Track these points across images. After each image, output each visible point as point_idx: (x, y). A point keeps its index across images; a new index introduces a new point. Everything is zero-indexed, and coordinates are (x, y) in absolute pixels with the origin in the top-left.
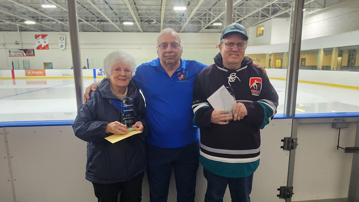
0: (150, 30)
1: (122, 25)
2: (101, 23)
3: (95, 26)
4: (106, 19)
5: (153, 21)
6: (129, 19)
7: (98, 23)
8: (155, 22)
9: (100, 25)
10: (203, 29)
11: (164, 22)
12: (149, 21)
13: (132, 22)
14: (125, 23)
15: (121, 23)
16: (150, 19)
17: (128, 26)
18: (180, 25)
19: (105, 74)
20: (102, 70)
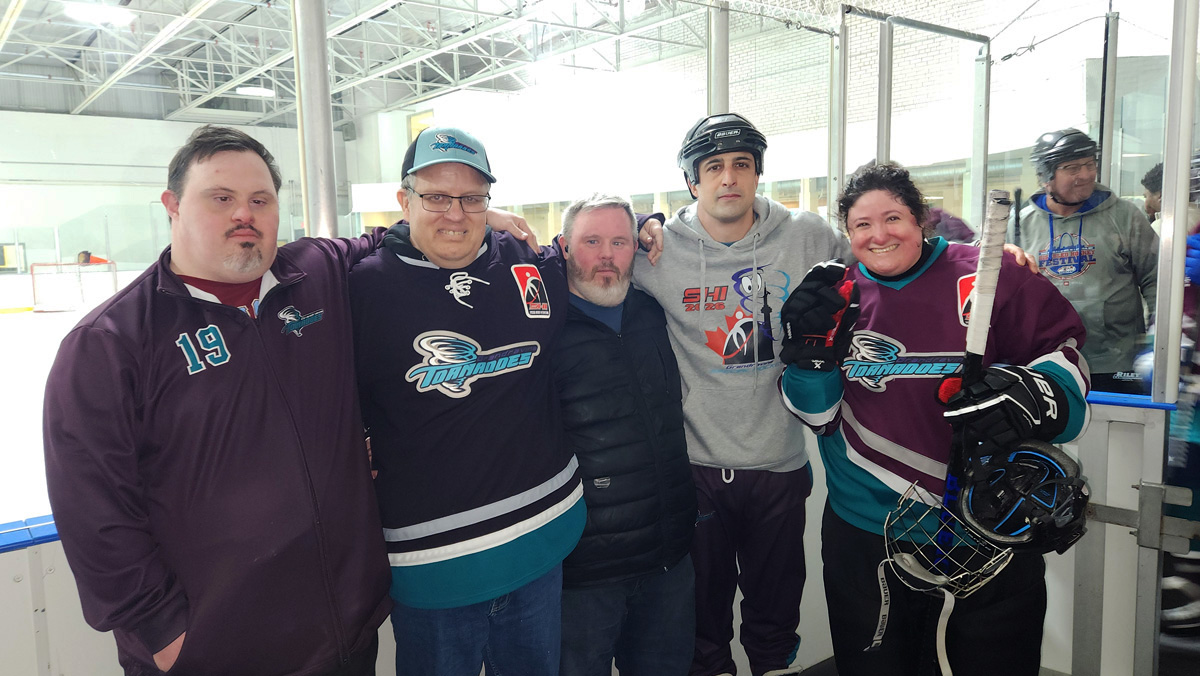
10: (188, 108)
18: (71, 82)
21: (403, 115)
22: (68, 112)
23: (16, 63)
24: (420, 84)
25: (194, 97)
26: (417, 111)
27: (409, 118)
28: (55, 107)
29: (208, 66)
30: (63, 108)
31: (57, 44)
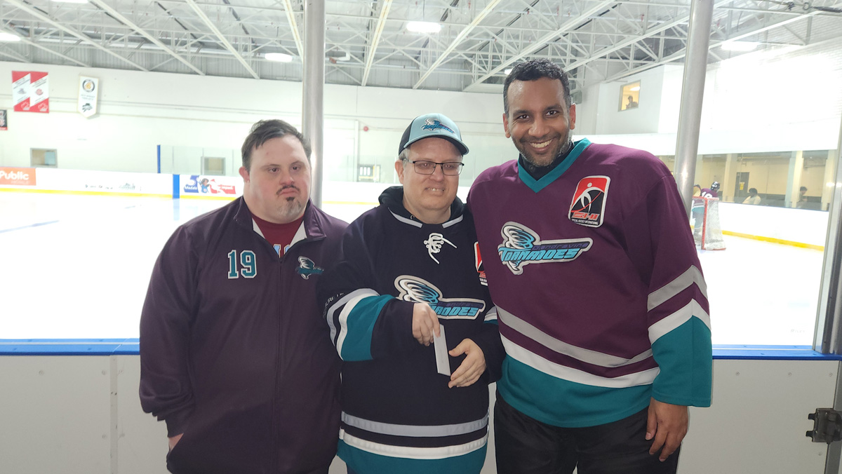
1: (258, 60)
2: (200, 52)
4: (218, 42)
5: (343, 55)
8: (348, 57)
10: (477, 84)
12: (335, 55)
14: (270, 57)
15: (260, 56)
18: (414, 70)
19: (205, 190)
20: (198, 176)
21: (619, 84)
22: (411, 88)
23: (387, 59)
24: (632, 61)
26: (629, 82)
27: (622, 87)
28: (406, 85)
29: (489, 57)
30: (409, 85)
31: (407, 48)
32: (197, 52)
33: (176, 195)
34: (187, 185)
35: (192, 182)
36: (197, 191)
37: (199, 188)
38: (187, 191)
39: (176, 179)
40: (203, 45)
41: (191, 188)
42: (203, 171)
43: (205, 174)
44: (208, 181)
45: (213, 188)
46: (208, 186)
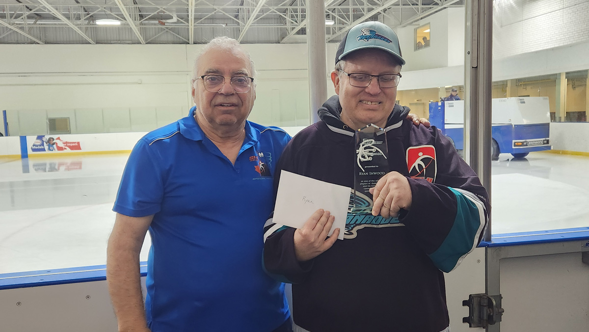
0: (164, 38)
1: (92, 26)
2: (37, 23)
3: (22, 28)
4: (51, 13)
5: (171, 18)
6: (109, 12)
7: (32, 22)
8: (175, 19)
9: (35, 26)
10: (292, 35)
11: (196, 19)
12: (161, 18)
13: (118, 19)
14: (100, 23)
15: (91, 23)
16: (162, 11)
17: (106, 29)
19: (51, 148)
20: (44, 136)
21: (411, 28)
23: (208, 18)
24: (420, 6)
25: (293, 29)
26: (421, 25)
27: (416, 30)
29: (298, 10)
31: (225, 6)
32: (35, 23)
33: (24, 155)
34: (34, 145)
35: (39, 142)
36: (44, 150)
37: (46, 147)
38: (34, 150)
39: (23, 140)
40: (39, 16)
41: (39, 147)
42: (49, 131)
43: (50, 134)
44: (53, 139)
45: (58, 145)
46: (54, 144)
